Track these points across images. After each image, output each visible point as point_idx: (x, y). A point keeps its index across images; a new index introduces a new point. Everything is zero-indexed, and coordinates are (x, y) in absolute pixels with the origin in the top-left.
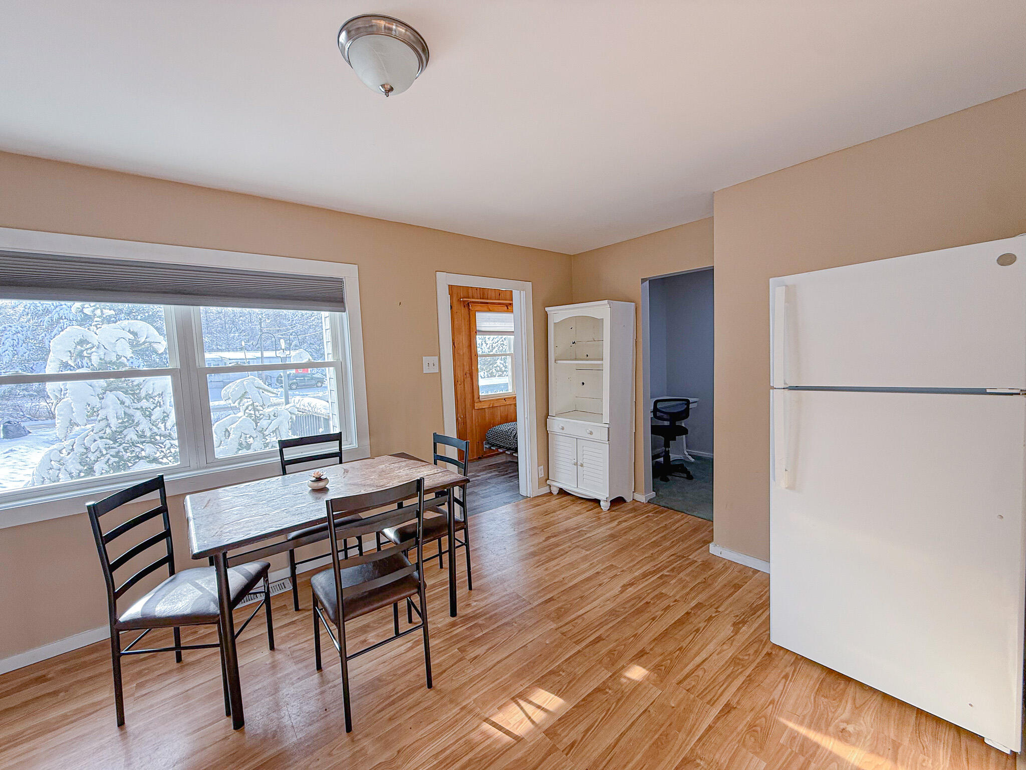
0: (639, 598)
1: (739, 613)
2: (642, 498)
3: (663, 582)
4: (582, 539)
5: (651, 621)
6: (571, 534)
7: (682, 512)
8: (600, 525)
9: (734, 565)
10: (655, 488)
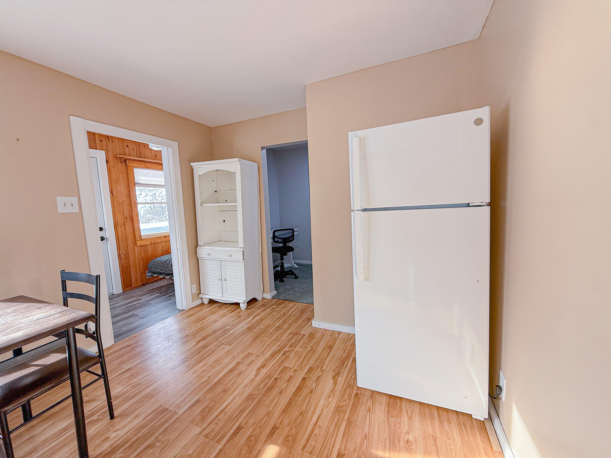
0: (269, 376)
1: (335, 368)
2: (268, 296)
3: (286, 357)
4: (226, 336)
5: (279, 395)
6: (217, 334)
7: (293, 301)
8: (241, 322)
9: (327, 331)
10: (276, 288)
